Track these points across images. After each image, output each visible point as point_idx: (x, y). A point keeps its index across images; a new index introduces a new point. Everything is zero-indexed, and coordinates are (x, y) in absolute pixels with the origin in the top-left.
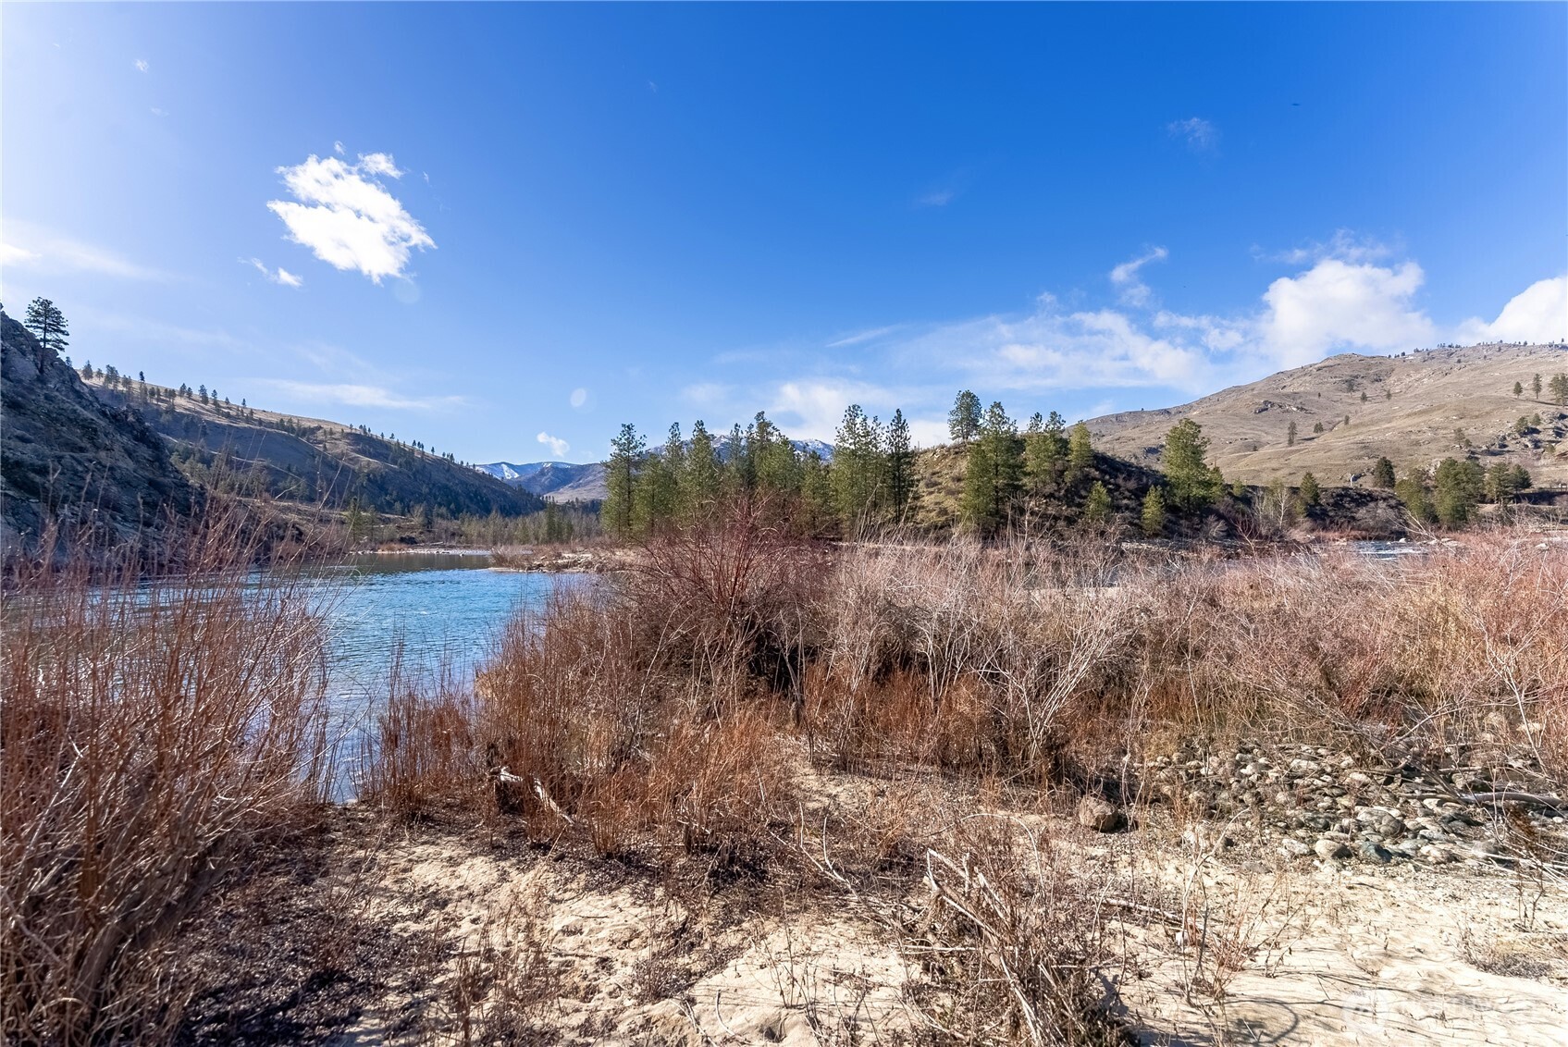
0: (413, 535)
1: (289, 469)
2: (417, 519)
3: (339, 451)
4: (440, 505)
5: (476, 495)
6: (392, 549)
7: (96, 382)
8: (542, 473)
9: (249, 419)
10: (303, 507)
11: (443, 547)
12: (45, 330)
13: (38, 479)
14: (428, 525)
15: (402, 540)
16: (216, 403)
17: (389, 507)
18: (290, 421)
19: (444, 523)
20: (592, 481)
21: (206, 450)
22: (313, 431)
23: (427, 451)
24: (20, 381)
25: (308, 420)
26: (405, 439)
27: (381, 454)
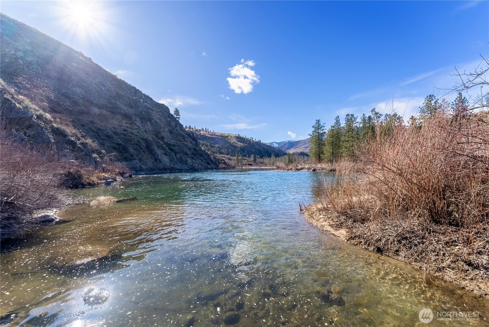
0: (251, 163)
1: (223, 147)
2: (252, 159)
3: (233, 141)
4: (258, 155)
5: (267, 151)
6: (246, 167)
7: (187, 129)
8: (285, 144)
9: (215, 135)
10: (226, 156)
11: (259, 166)
12: (177, 115)
13: (173, 148)
14: (255, 160)
15: (249, 164)
16: (208, 132)
17: (245, 156)
18: (223, 134)
19: (259, 160)
20: (300, 146)
21: (206, 143)
22: (228, 137)
23: (254, 140)
24: (172, 127)
25: (227, 134)
26: (249, 137)
27: (243, 141)
